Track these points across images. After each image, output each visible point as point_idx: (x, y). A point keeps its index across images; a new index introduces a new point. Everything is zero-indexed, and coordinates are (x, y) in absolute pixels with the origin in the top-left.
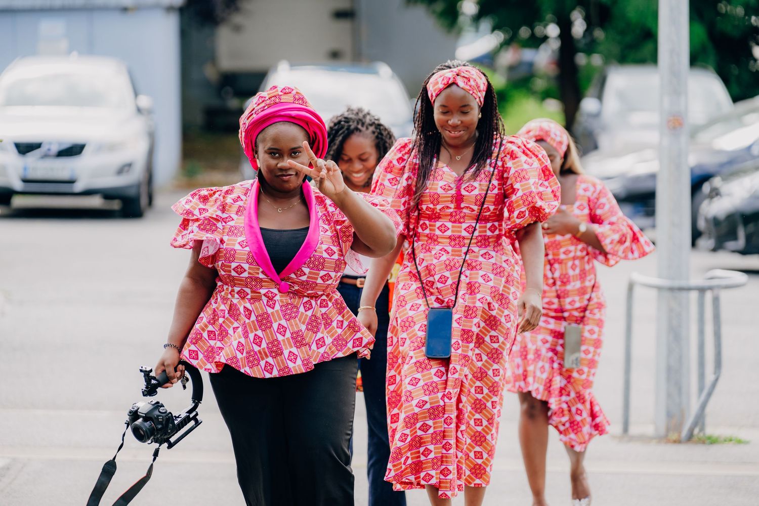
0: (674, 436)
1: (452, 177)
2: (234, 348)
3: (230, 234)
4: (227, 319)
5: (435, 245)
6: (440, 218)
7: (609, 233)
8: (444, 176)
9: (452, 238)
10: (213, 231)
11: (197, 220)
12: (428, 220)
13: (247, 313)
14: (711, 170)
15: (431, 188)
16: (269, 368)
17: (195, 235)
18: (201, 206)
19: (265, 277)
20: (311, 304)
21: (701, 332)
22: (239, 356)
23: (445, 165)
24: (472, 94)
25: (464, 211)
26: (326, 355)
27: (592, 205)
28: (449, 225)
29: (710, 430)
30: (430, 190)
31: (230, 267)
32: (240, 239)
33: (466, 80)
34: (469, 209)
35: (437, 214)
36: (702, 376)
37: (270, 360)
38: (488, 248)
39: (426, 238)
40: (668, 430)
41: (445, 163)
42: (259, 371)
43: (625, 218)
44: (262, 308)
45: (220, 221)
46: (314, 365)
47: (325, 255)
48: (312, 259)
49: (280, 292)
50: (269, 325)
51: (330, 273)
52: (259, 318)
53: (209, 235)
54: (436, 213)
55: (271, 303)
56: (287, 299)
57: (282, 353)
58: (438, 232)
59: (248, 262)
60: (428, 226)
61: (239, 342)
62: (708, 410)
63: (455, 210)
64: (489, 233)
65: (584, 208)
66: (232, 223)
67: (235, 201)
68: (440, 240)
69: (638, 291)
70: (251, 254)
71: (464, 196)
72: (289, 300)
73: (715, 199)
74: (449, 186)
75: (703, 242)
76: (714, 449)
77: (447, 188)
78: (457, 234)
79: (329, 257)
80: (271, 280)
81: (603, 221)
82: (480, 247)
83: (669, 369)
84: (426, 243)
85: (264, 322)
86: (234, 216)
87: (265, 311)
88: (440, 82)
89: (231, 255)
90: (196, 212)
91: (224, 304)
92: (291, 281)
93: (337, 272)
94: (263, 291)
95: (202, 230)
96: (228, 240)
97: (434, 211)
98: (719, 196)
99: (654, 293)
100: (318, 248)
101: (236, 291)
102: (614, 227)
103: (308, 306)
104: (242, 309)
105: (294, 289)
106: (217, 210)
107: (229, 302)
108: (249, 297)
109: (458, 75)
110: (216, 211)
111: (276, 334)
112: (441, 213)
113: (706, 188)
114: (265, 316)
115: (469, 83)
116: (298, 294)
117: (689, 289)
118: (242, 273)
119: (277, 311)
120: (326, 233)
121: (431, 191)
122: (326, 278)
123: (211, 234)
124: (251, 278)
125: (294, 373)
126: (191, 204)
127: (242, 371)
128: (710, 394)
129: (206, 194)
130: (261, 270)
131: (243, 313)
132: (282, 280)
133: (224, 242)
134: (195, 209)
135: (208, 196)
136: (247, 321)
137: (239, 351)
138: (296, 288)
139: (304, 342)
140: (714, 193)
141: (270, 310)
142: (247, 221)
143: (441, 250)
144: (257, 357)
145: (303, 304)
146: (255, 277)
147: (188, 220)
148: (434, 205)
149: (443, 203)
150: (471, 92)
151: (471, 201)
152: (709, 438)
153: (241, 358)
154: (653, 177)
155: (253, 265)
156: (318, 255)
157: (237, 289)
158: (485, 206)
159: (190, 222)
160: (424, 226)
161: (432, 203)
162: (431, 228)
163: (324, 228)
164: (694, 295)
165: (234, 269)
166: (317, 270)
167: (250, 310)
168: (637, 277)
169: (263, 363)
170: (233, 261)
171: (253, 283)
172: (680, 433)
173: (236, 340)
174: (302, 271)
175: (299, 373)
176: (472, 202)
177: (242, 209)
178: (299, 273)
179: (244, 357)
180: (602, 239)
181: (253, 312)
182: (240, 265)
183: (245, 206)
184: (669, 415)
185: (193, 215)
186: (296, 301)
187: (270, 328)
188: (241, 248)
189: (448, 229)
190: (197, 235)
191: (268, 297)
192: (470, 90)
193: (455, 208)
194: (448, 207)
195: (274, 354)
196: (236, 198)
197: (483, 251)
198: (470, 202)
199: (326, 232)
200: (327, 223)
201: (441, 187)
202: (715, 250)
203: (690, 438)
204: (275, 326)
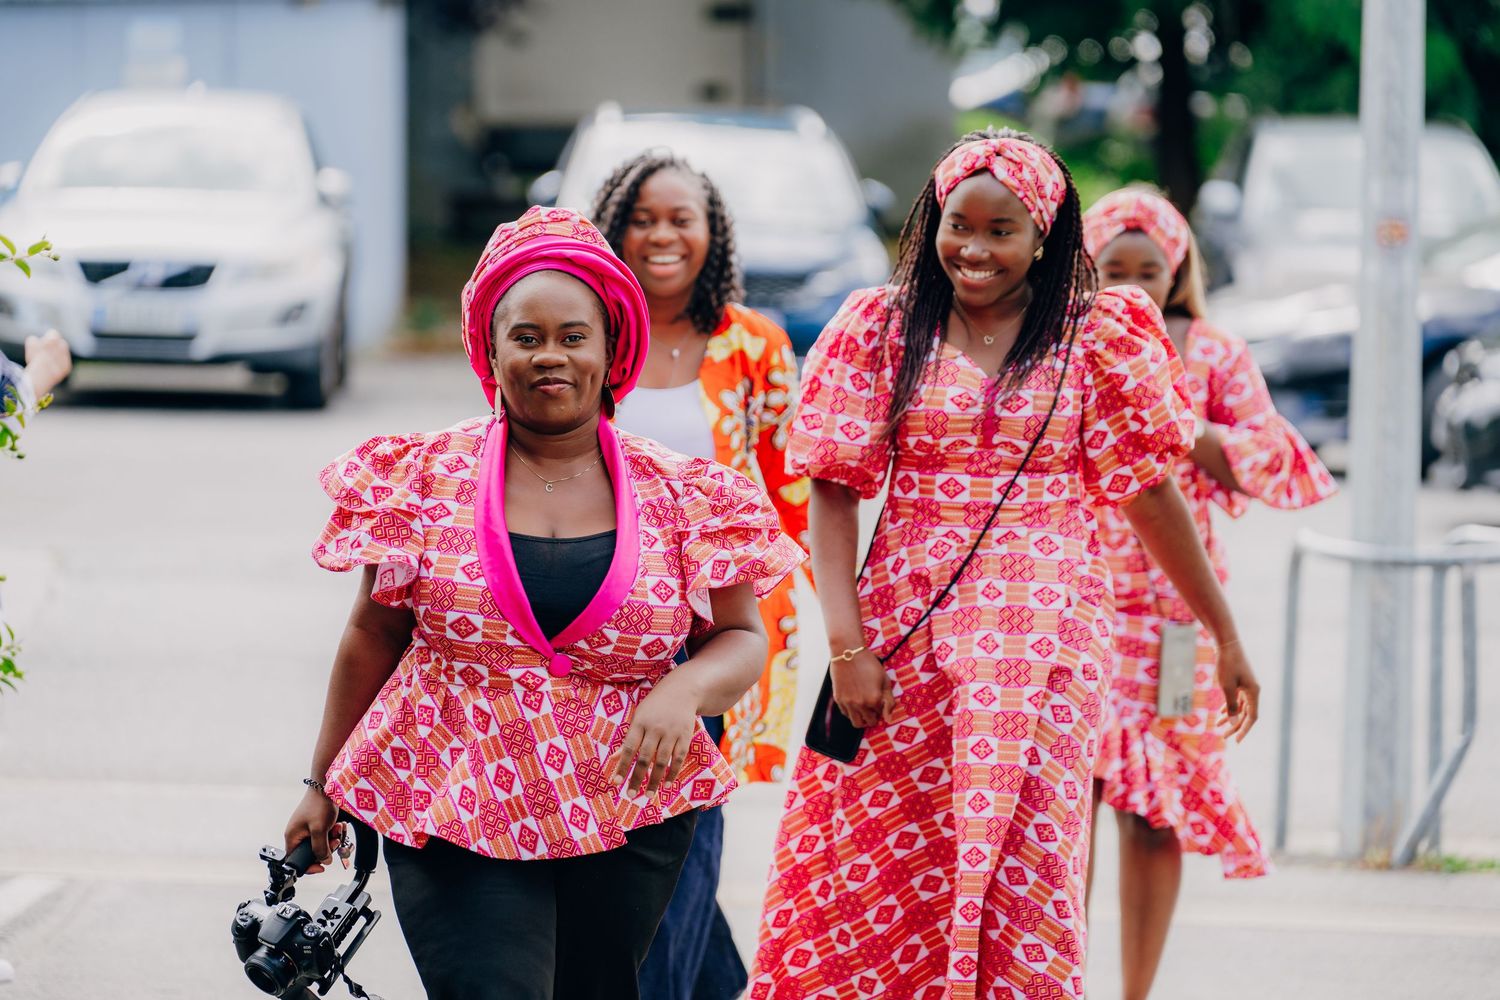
0: (1378, 856)
1: (975, 378)
2: (453, 802)
3: (444, 546)
4: (438, 728)
5: (933, 525)
6: (946, 465)
7: (1251, 447)
8: (959, 376)
9: (972, 508)
10: (403, 539)
11: (369, 515)
12: (917, 470)
13: (480, 719)
14: (1461, 327)
15: (930, 401)
16: (528, 839)
17: (363, 553)
18: (378, 482)
19: (520, 643)
20: (619, 701)
21: (1437, 651)
22: (466, 817)
23: (960, 353)
24: (1021, 199)
25: (999, 451)
26: (650, 812)
27: (1216, 385)
28: (965, 480)
29: (1450, 846)
30: (927, 404)
31: (443, 619)
32: (465, 559)
33: (1012, 167)
34: (1009, 448)
35: (939, 458)
36: (1436, 738)
37: (530, 822)
38: (1048, 528)
39: (911, 511)
40: (1366, 844)
41: (960, 349)
42: (507, 844)
43: (1282, 420)
44: (512, 710)
45: (416, 516)
46: (626, 833)
47: (653, 600)
48: (626, 610)
49: (551, 673)
50: (528, 745)
51: (663, 638)
52: (507, 731)
53: (394, 551)
54: (938, 453)
55: (533, 698)
56: (566, 690)
57: (557, 808)
58: (939, 496)
59: (481, 612)
60: (916, 481)
61: (464, 788)
62: (1449, 803)
63: (979, 450)
64: (1047, 498)
65: (1199, 388)
66: (447, 522)
67: (451, 469)
68: (943, 513)
69: (1310, 568)
70: (489, 595)
71: (1000, 419)
72: (573, 692)
73: (1469, 385)
74: (970, 398)
75: (1445, 472)
76: (1460, 884)
77: (965, 401)
78: (982, 500)
79: (661, 604)
80: (530, 647)
81: (1235, 421)
82: (1030, 526)
83: (1371, 724)
84: (911, 520)
85: (518, 739)
86: (453, 506)
87: (520, 716)
88: (958, 165)
89: (447, 594)
90: (367, 496)
91: (432, 694)
92: (577, 653)
93: (678, 635)
94: (515, 673)
95: (379, 539)
96: (440, 561)
97: (933, 450)
98: (1476, 380)
99: (1342, 572)
100: (639, 585)
101: (457, 670)
102: (1259, 435)
103: (613, 704)
104: (469, 712)
105: (582, 669)
106: (408, 492)
107: (442, 691)
108: (485, 683)
109: (998, 154)
110: (406, 495)
111: (543, 768)
112: (947, 456)
113: (1451, 363)
114: (520, 726)
115: (1019, 175)
116: (593, 680)
117: (1414, 564)
118: (468, 634)
119: (546, 717)
120: (654, 548)
121: (930, 407)
122: (655, 649)
123: (398, 547)
124: (489, 644)
125: (585, 853)
126: (358, 476)
127: (474, 848)
128: (1451, 775)
129: (388, 453)
130: (510, 628)
131: (472, 720)
132: (557, 650)
133: (431, 565)
134: (364, 488)
135: (394, 456)
136: (480, 736)
137: (466, 807)
138: (588, 666)
139: (603, 785)
140: (1466, 374)
141: (530, 715)
142: (482, 519)
143: (946, 535)
144: (502, 814)
145: (603, 699)
146: (498, 644)
147: (350, 515)
148: (934, 438)
149: (955, 434)
150: (1020, 194)
151: (1015, 431)
152: (1449, 861)
153: (471, 822)
154: (1345, 341)
155: (492, 618)
156: (637, 602)
157: (459, 666)
158: (1045, 442)
159: (355, 517)
160: (907, 484)
161: (930, 432)
162: (924, 486)
163: (648, 535)
164: (1424, 578)
165: (451, 626)
166: (635, 634)
167: (487, 714)
168: (1309, 539)
169: (515, 828)
170: (450, 608)
171: (494, 656)
172: (1390, 848)
173: (456, 782)
174: (604, 636)
175: (595, 851)
176: (1018, 432)
177: (467, 487)
178: (596, 639)
179: (476, 818)
180: (1234, 459)
181: (493, 719)
182: (464, 617)
183: (476, 478)
184: (1369, 814)
185: (361, 502)
186: (586, 694)
187: (531, 753)
188: (468, 581)
189: (963, 489)
190: (370, 553)
191: (526, 686)
192: (1018, 189)
193: (979, 446)
194: (964, 443)
195: (538, 811)
196: (454, 463)
197: (1037, 536)
198: (1014, 434)
199: (653, 544)
200: (654, 521)
201: (952, 400)
202: (1467, 486)
203: (1410, 860)
204: (542, 749)
